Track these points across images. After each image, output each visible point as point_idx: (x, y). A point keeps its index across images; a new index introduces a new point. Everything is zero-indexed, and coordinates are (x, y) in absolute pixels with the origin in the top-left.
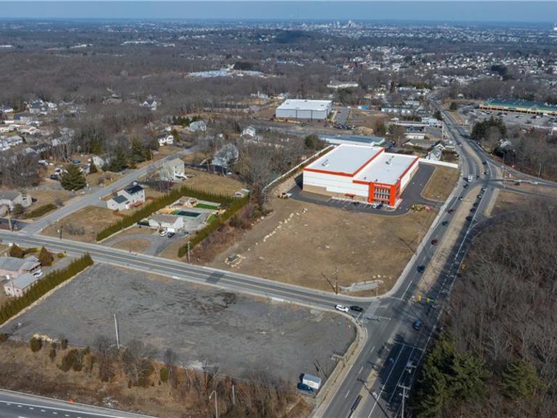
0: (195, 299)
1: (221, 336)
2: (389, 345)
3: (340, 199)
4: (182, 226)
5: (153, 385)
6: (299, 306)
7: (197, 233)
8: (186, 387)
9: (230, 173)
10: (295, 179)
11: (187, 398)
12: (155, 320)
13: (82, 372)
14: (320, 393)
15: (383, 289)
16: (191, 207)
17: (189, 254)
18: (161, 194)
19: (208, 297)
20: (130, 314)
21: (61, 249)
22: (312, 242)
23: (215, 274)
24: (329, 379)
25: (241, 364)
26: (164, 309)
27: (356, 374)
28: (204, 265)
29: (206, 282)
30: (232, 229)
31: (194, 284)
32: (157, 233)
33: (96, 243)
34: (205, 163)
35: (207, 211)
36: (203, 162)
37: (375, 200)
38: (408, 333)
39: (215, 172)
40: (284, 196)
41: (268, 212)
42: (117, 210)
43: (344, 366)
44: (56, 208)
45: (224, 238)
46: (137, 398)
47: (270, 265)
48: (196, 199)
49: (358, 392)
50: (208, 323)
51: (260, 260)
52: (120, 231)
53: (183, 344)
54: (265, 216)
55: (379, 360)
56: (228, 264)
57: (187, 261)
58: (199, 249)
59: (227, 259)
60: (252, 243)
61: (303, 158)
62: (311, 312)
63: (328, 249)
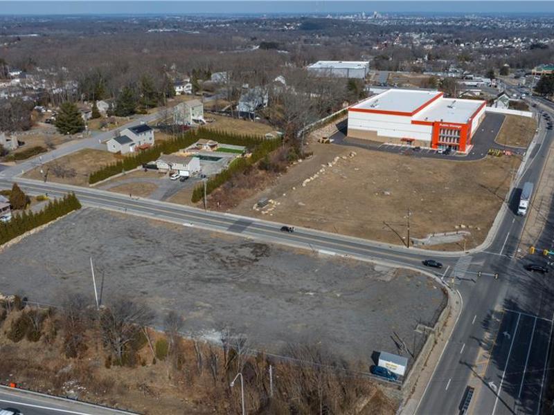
0: (213, 250)
1: (249, 297)
2: (498, 314)
3: (395, 145)
4: (199, 170)
5: (144, 364)
6: (358, 261)
7: (217, 175)
8: (195, 367)
9: (257, 118)
10: (337, 125)
11: (196, 385)
12: (156, 275)
13: (40, 342)
14: (407, 382)
16: (210, 150)
17: (206, 198)
18: (174, 137)
19: (230, 248)
20: (122, 267)
21: (43, 192)
22: (365, 187)
23: (240, 222)
24: (418, 360)
26: (169, 262)
27: (457, 353)
28: (225, 212)
29: (228, 230)
30: (261, 173)
31: (212, 232)
32: (166, 177)
33: (88, 187)
34: (229, 109)
35: (230, 155)
36: (225, 108)
37: (440, 145)
38: (522, 299)
39: (240, 117)
40: (325, 140)
41: (307, 155)
42: (119, 153)
43: (436, 343)
44: (46, 151)
45: (252, 182)
46: (118, 383)
47: (313, 213)
48: (217, 143)
50: (231, 279)
51: (300, 207)
52: (120, 174)
53: (193, 307)
54: (303, 158)
55: (487, 335)
56: (258, 210)
57: (204, 207)
58: (219, 193)
59: (256, 205)
60: (288, 188)
61: (344, 105)
62: (375, 269)
63: (388, 195)
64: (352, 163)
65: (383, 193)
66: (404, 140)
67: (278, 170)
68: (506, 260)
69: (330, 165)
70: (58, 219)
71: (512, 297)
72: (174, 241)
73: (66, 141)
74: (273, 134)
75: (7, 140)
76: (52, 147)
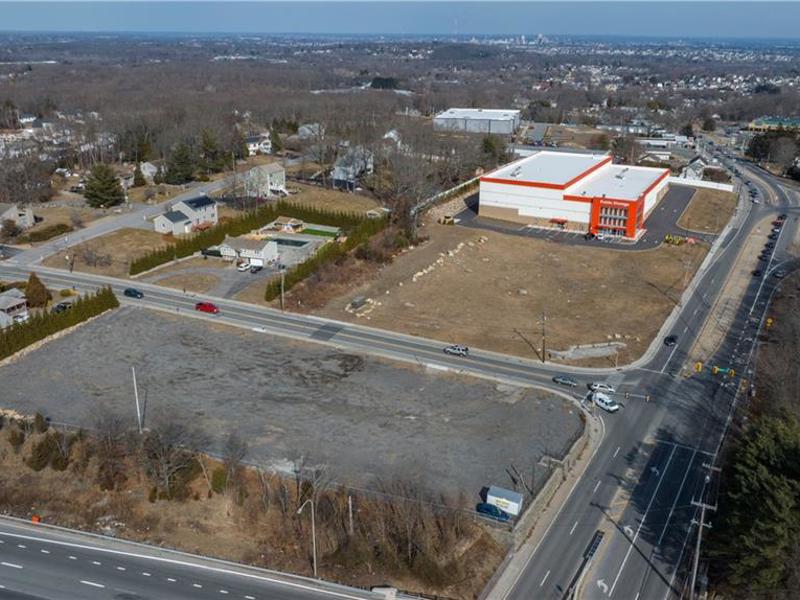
0: (289, 362)
1: (333, 421)
2: (647, 447)
3: (542, 228)
4: (275, 258)
5: (197, 498)
6: (476, 378)
7: (300, 265)
8: (260, 502)
9: (359, 189)
10: (465, 200)
11: (261, 523)
12: (214, 392)
13: (67, 471)
14: (521, 522)
15: (627, 355)
16: (293, 232)
17: (283, 295)
18: (243, 214)
19: (312, 359)
20: (171, 382)
21: (68, 284)
22: (496, 284)
23: (327, 327)
24: (538, 498)
25: (368, 467)
26: (232, 376)
27: (589, 493)
28: (307, 314)
29: (311, 337)
30: (359, 263)
31: (289, 340)
32: (233, 267)
33: (129, 279)
34: (320, 176)
35: (319, 239)
36: (316, 175)
37: (601, 228)
38: (682, 430)
39: (335, 187)
40: (448, 220)
41: (421, 240)
42: (170, 234)
43: (564, 479)
44: (72, 230)
45: (346, 275)
46: (164, 519)
47: (423, 316)
48: (301, 222)
49: (595, 525)
50: (310, 398)
51: (406, 308)
52: (172, 263)
53: (261, 432)
54: (416, 244)
55: (629, 473)
56: (351, 311)
57: (280, 307)
58: (302, 289)
59: (350, 305)
60: (393, 283)
61: (477, 172)
62: (498, 388)
63: (524, 295)
64: (480, 251)
65: (518, 292)
66: (553, 221)
67: (382, 259)
68: (668, 380)
69: (451, 254)
70: (90, 319)
71: (668, 427)
72: (241, 350)
73: (99, 216)
74: (377, 211)
75: (20, 215)
76: (80, 224)
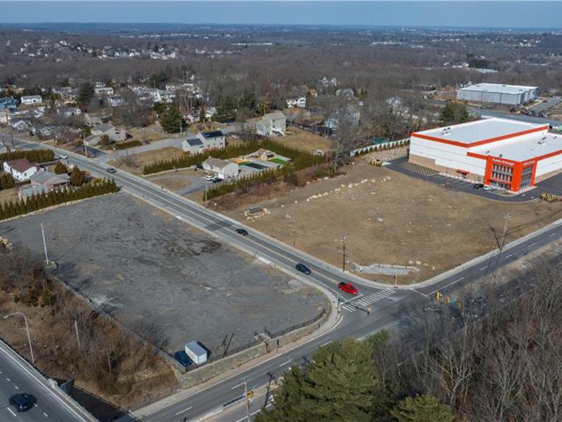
0: (175, 240)
1: (159, 280)
3: (448, 176)
5: (36, 305)
11: (54, 328)
12: (114, 249)
15: (412, 278)
16: (266, 160)
19: (190, 241)
20: (98, 240)
22: (365, 211)
24: (226, 358)
26: (134, 242)
28: (220, 212)
29: (205, 227)
30: (283, 184)
31: (190, 227)
33: (141, 177)
35: (276, 165)
36: (315, 123)
40: (377, 163)
41: (339, 174)
42: (189, 152)
43: (268, 352)
44: (142, 145)
45: (266, 191)
47: (290, 225)
48: (275, 154)
49: (254, 388)
50: (161, 264)
51: (284, 218)
53: (111, 277)
54: (332, 177)
56: (246, 215)
57: (208, 206)
58: (230, 197)
59: (249, 211)
62: (290, 282)
63: (379, 222)
64: (375, 187)
65: (376, 220)
66: (459, 172)
67: (298, 184)
69: (350, 186)
70: (95, 197)
72: (156, 228)
73: (164, 138)
74: (325, 151)
75: (117, 133)
76: (147, 142)
